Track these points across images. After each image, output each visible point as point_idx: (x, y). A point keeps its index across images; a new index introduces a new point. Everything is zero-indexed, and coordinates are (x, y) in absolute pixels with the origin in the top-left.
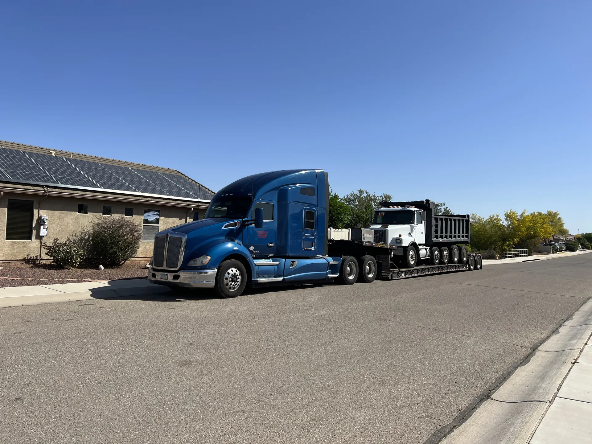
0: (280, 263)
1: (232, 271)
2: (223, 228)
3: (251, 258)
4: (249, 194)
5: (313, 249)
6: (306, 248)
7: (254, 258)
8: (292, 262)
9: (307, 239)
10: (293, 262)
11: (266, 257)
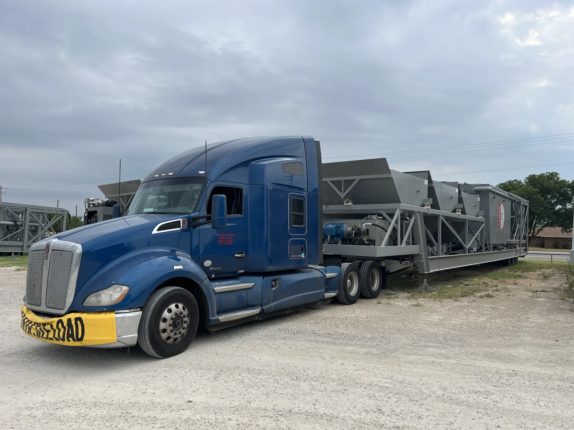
0: (255, 284)
1: (177, 307)
2: (155, 231)
3: (207, 281)
4: (200, 172)
5: (303, 256)
6: (293, 256)
7: (211, 280)
8: (273, 281)
9: (294, 243)
10: (275, 281)
11: (234, 276)
